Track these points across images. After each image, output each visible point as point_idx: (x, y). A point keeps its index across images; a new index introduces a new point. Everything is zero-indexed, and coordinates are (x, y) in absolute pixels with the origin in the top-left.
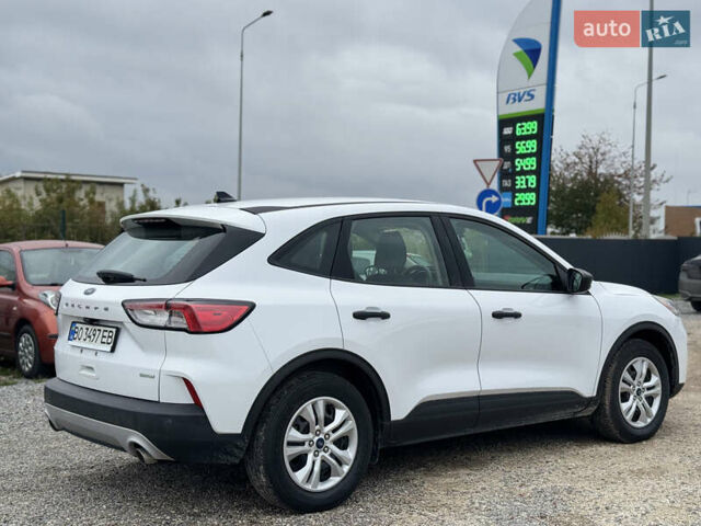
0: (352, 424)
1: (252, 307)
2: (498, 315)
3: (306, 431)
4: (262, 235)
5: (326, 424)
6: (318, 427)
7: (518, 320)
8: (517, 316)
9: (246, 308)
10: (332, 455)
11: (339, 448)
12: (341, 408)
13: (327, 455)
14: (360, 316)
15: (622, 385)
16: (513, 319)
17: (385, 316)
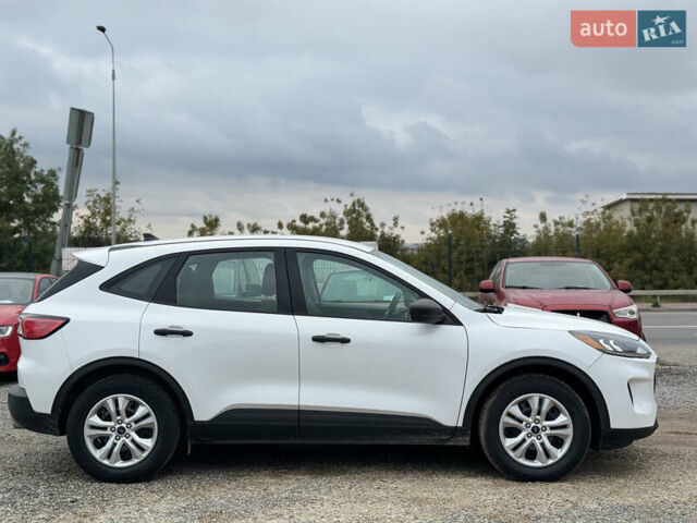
0: (152, 419)
1: (67, 321)
2: (318, 339)
3: (108, 418)
4: (102, 268)
5: (128, 417)
6: (119, 418)
7: (344, 345)
8: (345, 341)
9: (62, 322)
10: (133, 441)
11: (141, 437)
12: (143, 405)
13: (128, 441)
14: (161, 333)
15: (505, 419)
16: (338, 344)
17: (187, 334)
